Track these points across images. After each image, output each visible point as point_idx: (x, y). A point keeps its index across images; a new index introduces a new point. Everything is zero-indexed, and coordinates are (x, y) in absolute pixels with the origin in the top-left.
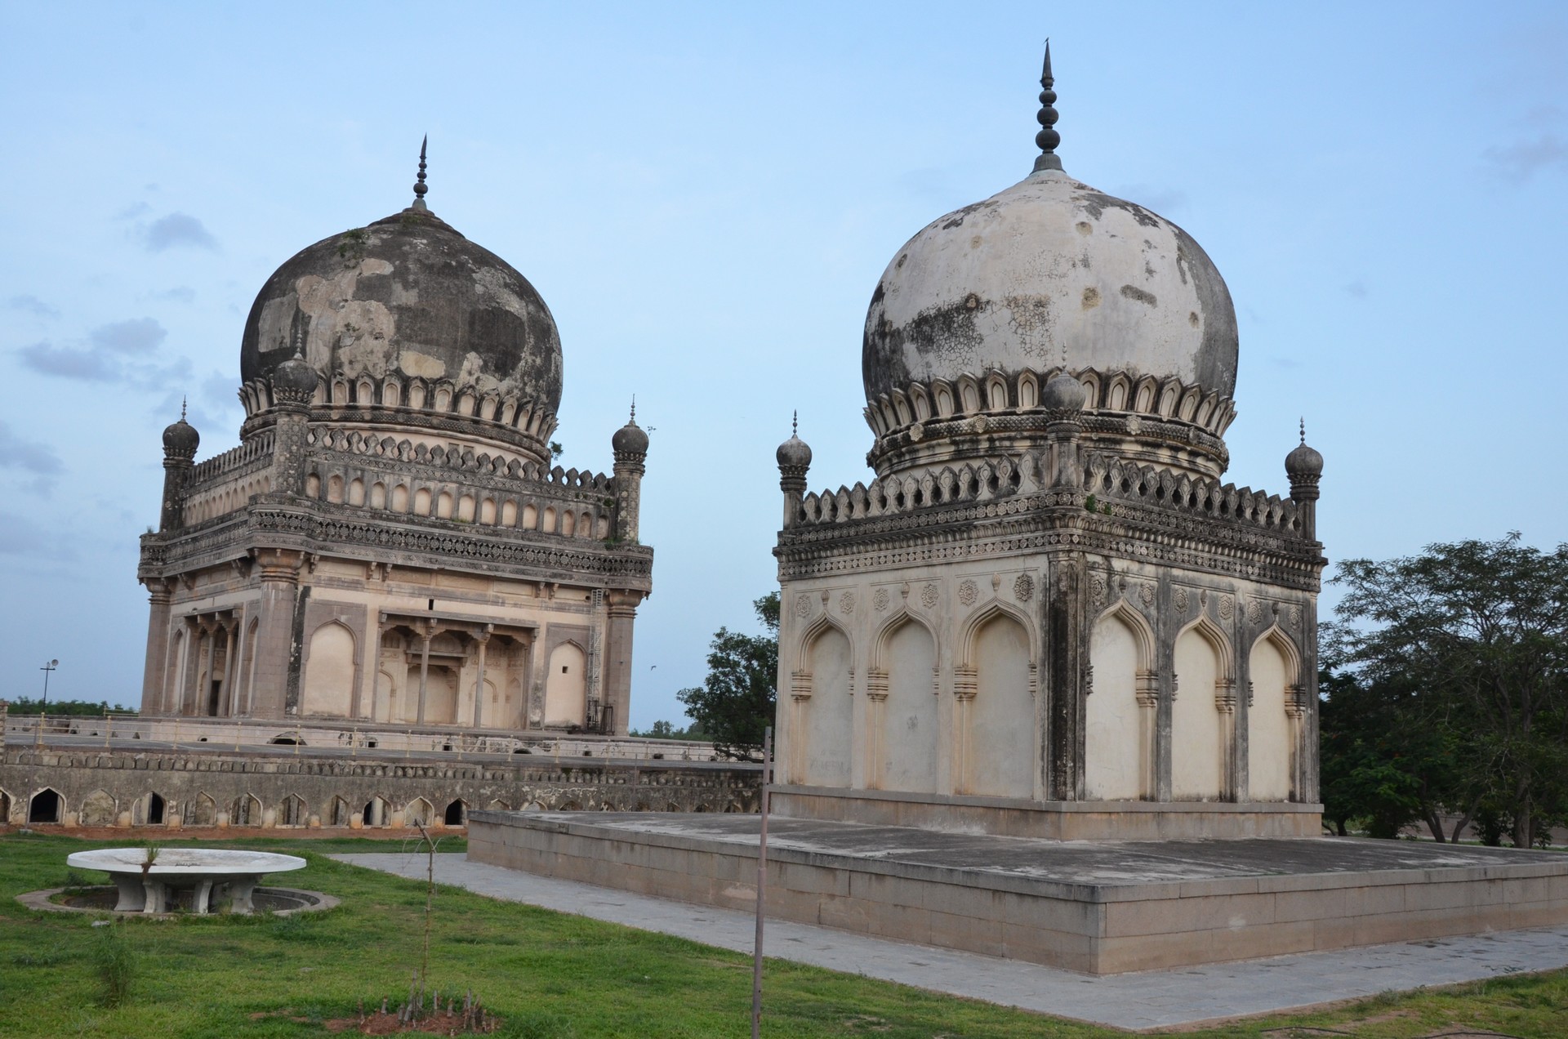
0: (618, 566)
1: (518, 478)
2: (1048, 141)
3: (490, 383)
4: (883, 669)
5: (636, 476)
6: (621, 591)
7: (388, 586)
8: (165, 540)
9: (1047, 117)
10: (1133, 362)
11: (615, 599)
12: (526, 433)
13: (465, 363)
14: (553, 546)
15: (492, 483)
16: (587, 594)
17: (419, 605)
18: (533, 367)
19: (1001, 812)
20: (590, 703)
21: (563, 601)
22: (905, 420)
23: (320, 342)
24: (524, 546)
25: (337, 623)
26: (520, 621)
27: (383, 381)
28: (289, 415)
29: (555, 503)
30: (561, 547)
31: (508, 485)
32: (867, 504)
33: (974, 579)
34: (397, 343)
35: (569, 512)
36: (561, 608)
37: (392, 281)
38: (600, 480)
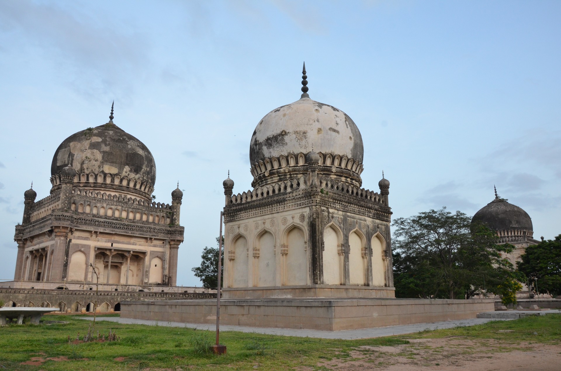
0: (173, 232)
1: (141, 205)
2: (305, 90)
3: (132, 175)
4: (258, 248)
5: (179, 205)
6: (174, 240)
7: (98, 239)
8: (24, 227)
9: (304, 83)
10: (333, 151)
11: (172, 243)
12: (144, 191)
13: (125, 169)
14: (152, 226)
15: (133, 207)
16: (163, 242)
17: (108, 245)
18: (146, 171)
19: (297, 290)
20: (164, 276)
21: (155, 244)
22: (263, 170)
23: (77, 162)
24: (143, 226)
25: (80, 251)
26: (141, 250)
27: (98, 174)
28: (66, 184)
29: (153, 213)
30: (154, 226)
31: (138, 207)
32: (252, 197)
33: (286, 217)
34: (102, 162)
35: (157, 216)
36: (155, 246)
37: (101, 143)
38: (168, 206)
